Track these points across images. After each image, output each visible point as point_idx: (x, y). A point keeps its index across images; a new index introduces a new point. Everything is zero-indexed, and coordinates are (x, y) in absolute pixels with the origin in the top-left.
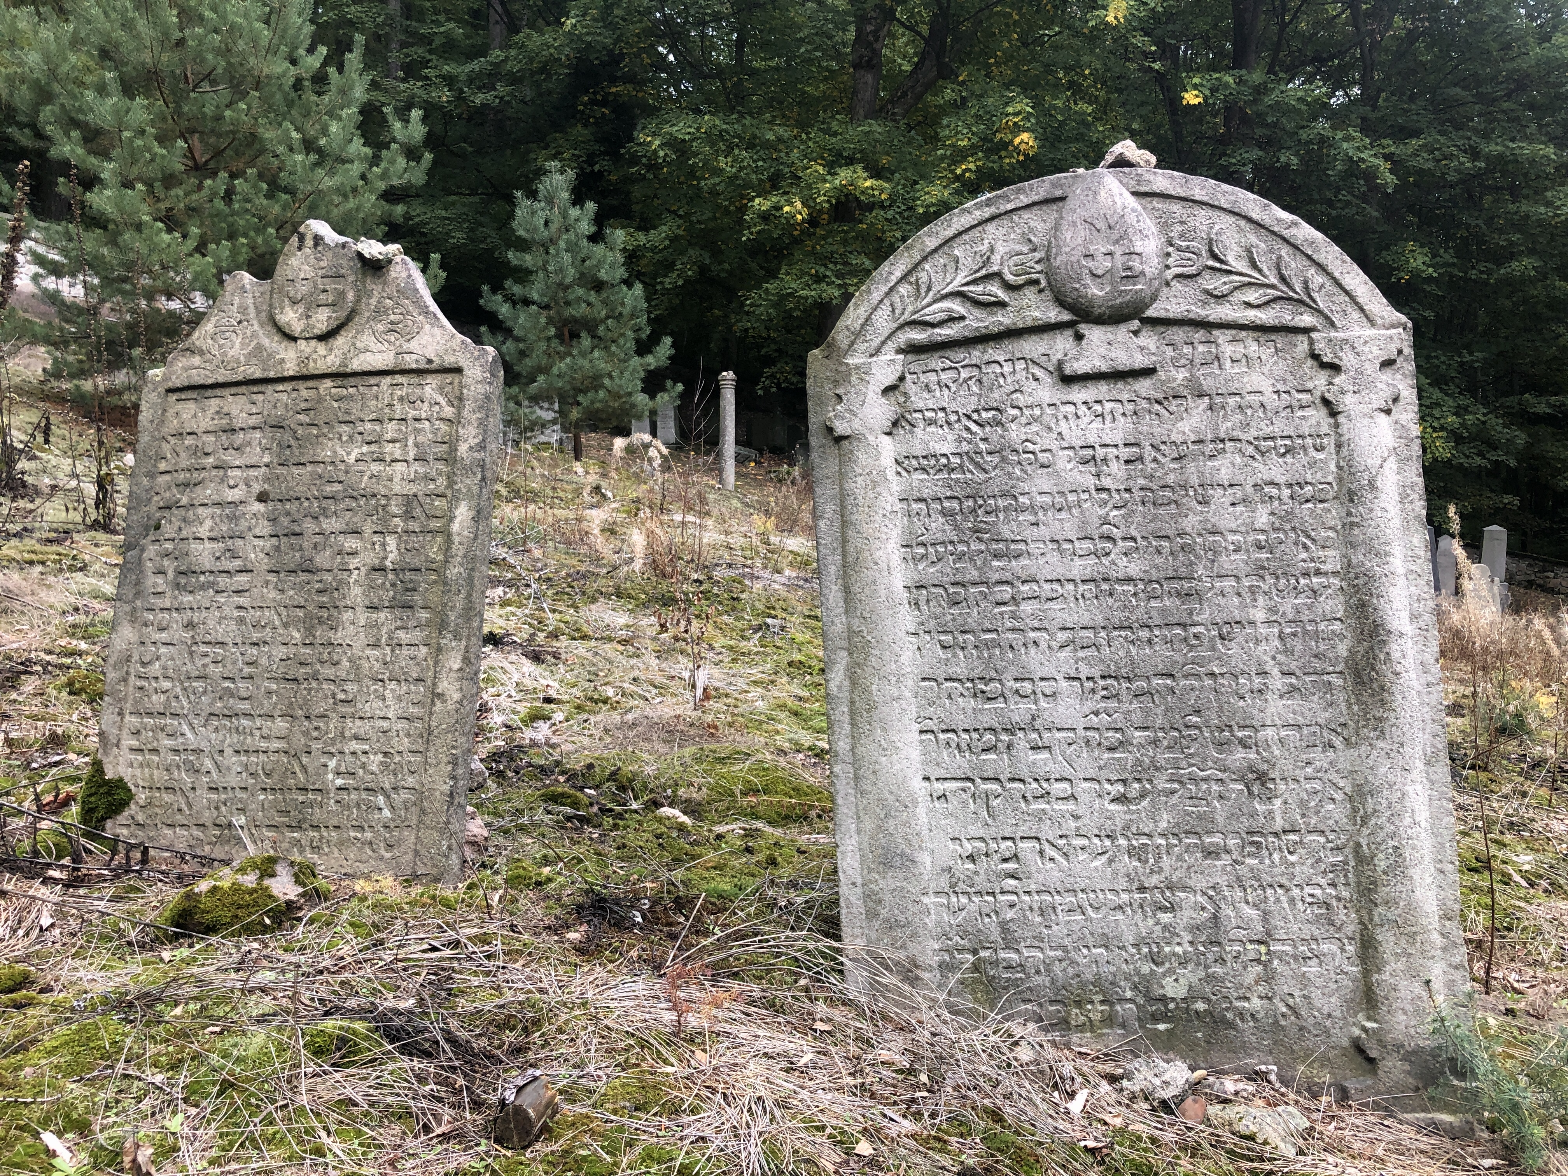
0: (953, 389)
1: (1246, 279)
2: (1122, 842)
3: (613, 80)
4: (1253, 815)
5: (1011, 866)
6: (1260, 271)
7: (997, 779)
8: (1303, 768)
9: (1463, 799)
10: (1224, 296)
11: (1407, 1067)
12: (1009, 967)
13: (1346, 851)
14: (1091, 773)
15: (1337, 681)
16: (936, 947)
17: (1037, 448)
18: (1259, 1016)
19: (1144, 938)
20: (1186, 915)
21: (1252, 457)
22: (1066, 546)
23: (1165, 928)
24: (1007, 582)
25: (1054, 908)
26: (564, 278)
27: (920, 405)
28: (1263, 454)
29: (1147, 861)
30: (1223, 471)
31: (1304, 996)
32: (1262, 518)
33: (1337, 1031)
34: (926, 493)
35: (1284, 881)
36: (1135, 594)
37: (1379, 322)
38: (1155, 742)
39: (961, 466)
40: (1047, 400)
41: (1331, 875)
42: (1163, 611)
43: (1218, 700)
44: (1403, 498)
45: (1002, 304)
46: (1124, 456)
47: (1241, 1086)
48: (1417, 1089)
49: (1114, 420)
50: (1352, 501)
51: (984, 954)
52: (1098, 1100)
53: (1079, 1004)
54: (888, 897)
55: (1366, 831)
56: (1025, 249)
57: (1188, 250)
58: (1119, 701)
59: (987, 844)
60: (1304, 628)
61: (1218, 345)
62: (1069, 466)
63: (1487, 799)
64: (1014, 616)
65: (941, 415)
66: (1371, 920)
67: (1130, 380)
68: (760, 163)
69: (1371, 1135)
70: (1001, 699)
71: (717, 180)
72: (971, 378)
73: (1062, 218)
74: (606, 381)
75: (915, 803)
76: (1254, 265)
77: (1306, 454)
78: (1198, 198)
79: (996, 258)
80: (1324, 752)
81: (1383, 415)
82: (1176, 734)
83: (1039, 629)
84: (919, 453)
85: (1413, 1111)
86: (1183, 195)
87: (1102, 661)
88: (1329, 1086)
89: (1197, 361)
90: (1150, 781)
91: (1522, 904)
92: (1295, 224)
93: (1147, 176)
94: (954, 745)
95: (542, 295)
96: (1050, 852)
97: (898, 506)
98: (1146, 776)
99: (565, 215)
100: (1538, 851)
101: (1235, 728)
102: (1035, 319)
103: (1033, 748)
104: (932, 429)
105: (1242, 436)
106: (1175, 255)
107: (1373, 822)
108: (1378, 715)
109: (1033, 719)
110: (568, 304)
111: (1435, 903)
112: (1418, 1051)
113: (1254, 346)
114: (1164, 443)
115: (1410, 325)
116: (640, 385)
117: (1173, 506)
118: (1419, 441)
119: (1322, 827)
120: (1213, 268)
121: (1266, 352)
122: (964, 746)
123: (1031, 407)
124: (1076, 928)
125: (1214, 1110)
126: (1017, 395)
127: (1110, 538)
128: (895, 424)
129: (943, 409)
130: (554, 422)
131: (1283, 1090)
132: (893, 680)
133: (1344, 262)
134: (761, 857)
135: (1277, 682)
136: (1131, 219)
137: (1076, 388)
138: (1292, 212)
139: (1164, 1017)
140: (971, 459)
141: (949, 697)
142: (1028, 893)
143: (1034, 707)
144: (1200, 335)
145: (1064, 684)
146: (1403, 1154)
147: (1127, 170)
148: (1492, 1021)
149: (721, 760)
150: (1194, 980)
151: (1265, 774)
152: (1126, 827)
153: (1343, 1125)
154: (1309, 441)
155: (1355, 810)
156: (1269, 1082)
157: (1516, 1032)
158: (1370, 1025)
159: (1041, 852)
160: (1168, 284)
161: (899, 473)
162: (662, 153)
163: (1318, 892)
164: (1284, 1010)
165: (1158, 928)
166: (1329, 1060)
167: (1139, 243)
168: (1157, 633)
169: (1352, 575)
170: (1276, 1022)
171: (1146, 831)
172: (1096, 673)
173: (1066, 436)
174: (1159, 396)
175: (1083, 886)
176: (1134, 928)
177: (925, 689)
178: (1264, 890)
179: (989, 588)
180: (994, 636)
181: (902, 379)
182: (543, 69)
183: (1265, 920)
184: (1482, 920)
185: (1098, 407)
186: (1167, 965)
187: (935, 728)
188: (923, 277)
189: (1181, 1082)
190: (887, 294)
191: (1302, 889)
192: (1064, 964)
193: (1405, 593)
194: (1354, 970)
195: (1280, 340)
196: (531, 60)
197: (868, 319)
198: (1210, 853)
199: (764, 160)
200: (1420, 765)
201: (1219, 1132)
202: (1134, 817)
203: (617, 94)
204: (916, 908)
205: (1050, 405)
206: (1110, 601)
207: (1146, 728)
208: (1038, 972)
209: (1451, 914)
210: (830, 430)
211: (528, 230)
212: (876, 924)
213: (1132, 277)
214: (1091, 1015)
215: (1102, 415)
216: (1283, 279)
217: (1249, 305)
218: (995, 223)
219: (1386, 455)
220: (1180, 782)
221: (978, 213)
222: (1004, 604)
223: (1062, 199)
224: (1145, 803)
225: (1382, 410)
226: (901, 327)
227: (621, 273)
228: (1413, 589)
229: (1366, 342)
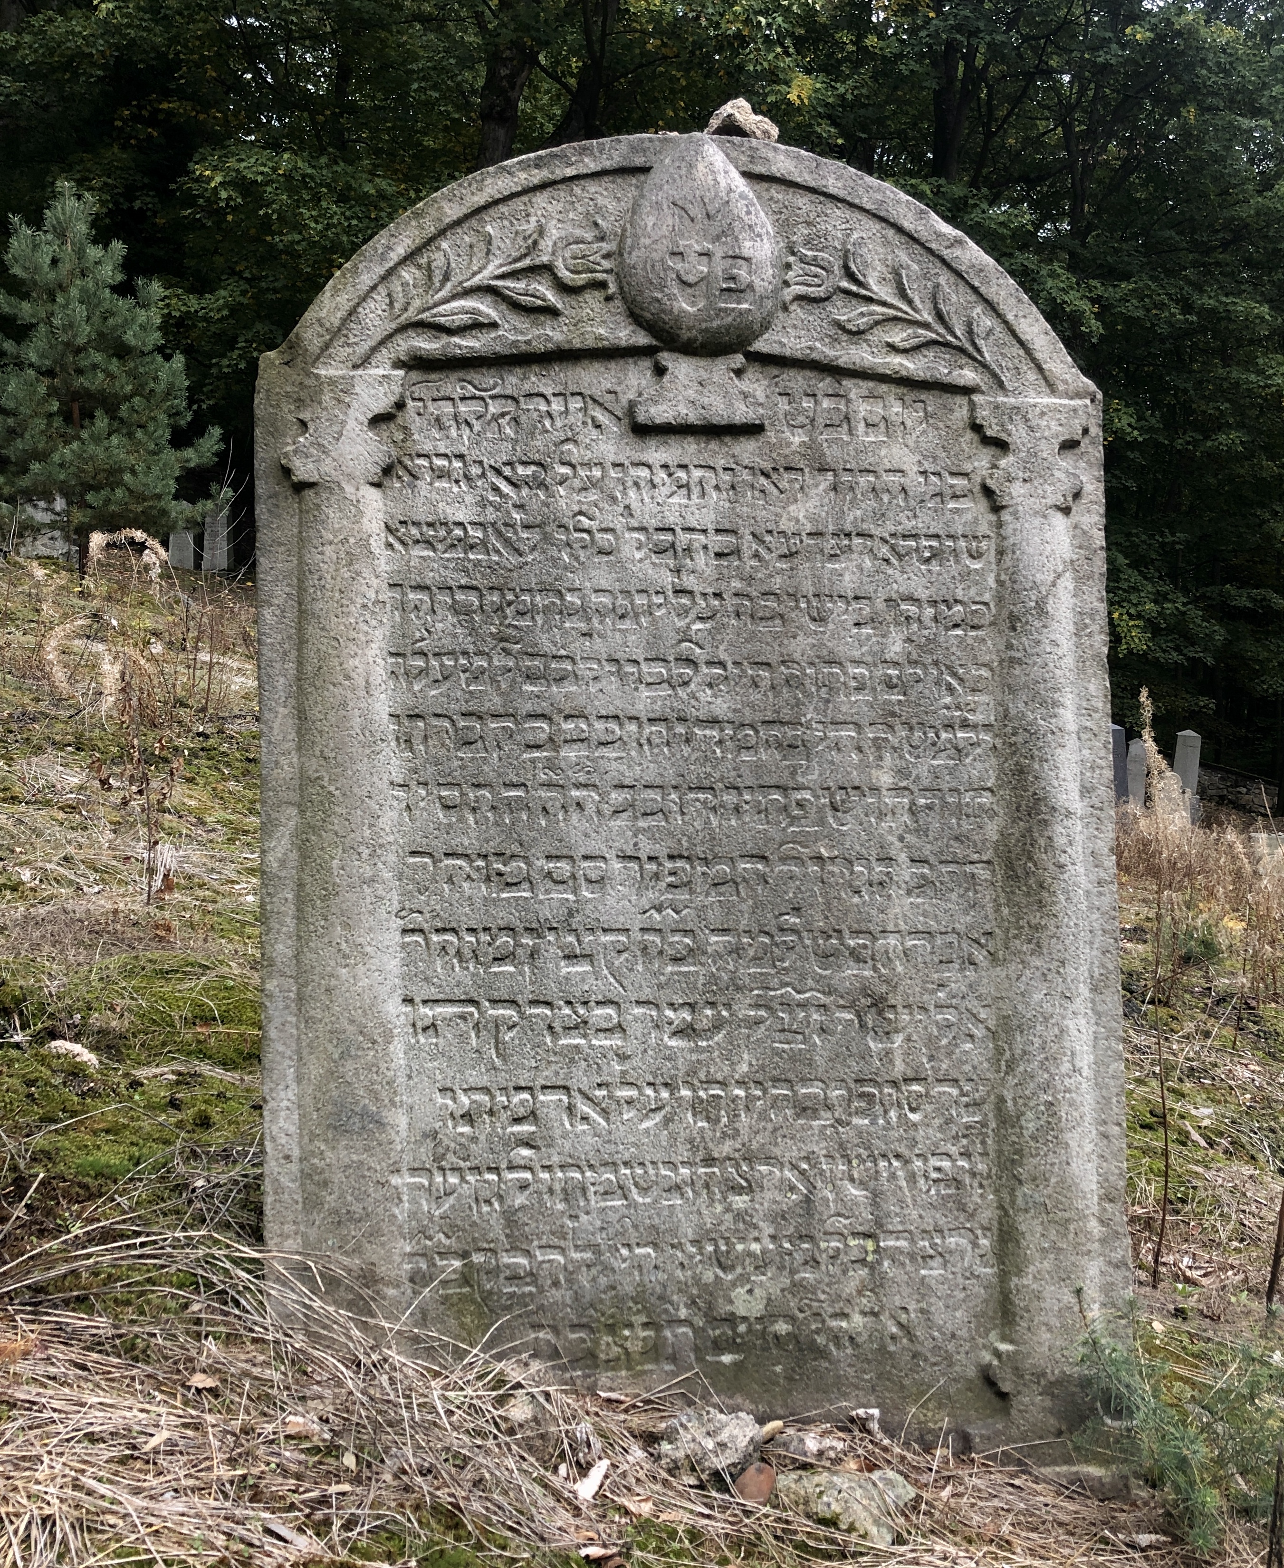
0: (477, 428)
1: (892, 312)
2: (685, 1093)
3: (166, 95)
4: (865, 1055)
5: (526, 1128)
6: (910, 302)
7: (514, 1002)
8: (933, 992)
9: (1139, 1040)
10: (860, 333)
11: (1048, 1403)
12: (514, 1278)
13: (986, 1107)
14: (647, 993)
15: (982, 873)
16: (408, 1249)
17: (594, 525)
18: (860, 1340)
19: (708, 1231)
20: (769, 1197)
21: (887, 561)
22: (630, 669)
23: (739, 1216)
24: (543, 716)
25: (584, 1190)
26: (75, 336)
27: (427, 447)
28: (900, 557)
29: (718, 1120)
30: (847, 577)
31: (922, 1311)
32: (896, 647)
33: (961, 1357)
34: (430, 577)
35: (902, 1150)
36: (720, 742)
37: (1061, 387)
38: (737, 951)
39: (484, 543)
40: (612, 458)
41: (965, 1141)
42: (757, 767)
43: (825, 895)
44: (1080, 630)
45: (552, 312)
46: (714, 547)
47: (827, 1442)
48: (1060, 1433)
49: (703, 495)
50: (1014, 629)
51: (478, 1258)
52: (624, 1475)
53: (612, 1329)
54: (338, 1177)
55: (1012, 1081)
56: (589, 236)
57: (815, 262)
58: (692, 892)
59: (493, 1097)
60: (942, 799)
61: (849, 401)
62: (638, 555)
63: (1167, 1039)
64: (551, 765)
65: (457, 464)
66: (1013, 1202)
67: (727, 439)
68: (354, 222)
69: (996, 1503)
70: (525, 885)
71: (297, 237)
72: (503, 415)
73: (642, 196)
74: (127, 477)
75: (388, 1037)
76: (902, 294)
77: (957, 562)
78: (832, 190)
79: (546, 244)
80: (962, 970)
81: (1059, 516)
82: (767, 940)
83: (586, 786)
84: (422, 518)
85: (1054, 1463)
86: (812, 184)
87: (670, 834)
88: (947, 1434)
89: (820, 421)
90: (728, 1006)
91: (1200, 1170)
92: (959, 242)
93: (764, 152)
94: (452, 951)
95: (42, 356)
96: (584, 1108)
97: (387, 595)
98: (724, 999)
99: (80, 254)
100: (1219, 1102)
101: (847, 933)
102: (599, 338)
103: (567, 957)
104: (444, 484)
105: (876, 531)
106: (797, 269)
107: (1021, 1069)
108: (1034, 922)
109: (570, 914)
110: (80, 372)
111: (1095, 1178)
112: (1063, 1381)
113: (897, 408)
114: (770, 532)
115: (1100, 396)
116: (173, 486)
117: (778, 621)
118: (1103, 554)
119: (954, 1074)
120: (847, 292)
121: (912, 416)
122: (467, 952)
123: (587, 465)
124: (613, 1217)
125: (787, 1480)
126: (569, 446)
127: (690, 661)
128: (387, 471)
129: (461, 457)
130: (53, 526)
131: (886, 1442)
132: (366, 852)
133: (1020, 301)
134: (189, 1114)
135: (906, 872)
136: (740, 208)
137: (652, 443)
138: (957, 226)
139: (731, 1345)
140: (500, 534)
141: (450, 880)
142: (548, 1168)
143: (571, 897)
144: (825, 384)
145: (617, 865)
146: (1035, 1530)
147: (736, 139)
148: (1158, 1326)
149: (164, 974)
150: (775, 1291)
151: (883, 998)
152: (692, 1072)
153: (961, 1489)
154: (962, 543)
155: (1000, 1051)
156: (869, 1432)
157: (1186, 1340)
158: (1004, 1347)
159: (570, 1109)
160: (785, 308)
161: (390, 546)
162: (224, 195)
163: (946, 1164)
164: (894, 1330)
165: (728, 1217)
166: (949, 1397)
167: (748, 244)
168: (747, 797)
169: (1009, 730)
170: (883, 1349)
171: (719, 1077)
172: (661, 850)
173: (637, 513)
174: (767, 466)
175: (627, 1156)
176: (694, 1217)
177: (415, 868)
178: (875, 1162)
179: (517, 723)
180: (520, 793)
181: (400, 405)
182: (67, 66)
183: (875, 1204)
184: (1152, 1190)
185: (682, 474)
186: (739, 1270)
187: (426, 926)
188: (439, 260)
189: (742, 1443)
190: (384, 278)
191: (926, 1160)
192: (594, 1271)
193: (1075, 757)
194: (988, 1271)
195: (932, 401)
196: (52, 52)
197: (353, 312)
198: (804, 1109)
199: (359, 219)
200: (1084, 990)
201: (789, 1515)
202: (703, 1057)
203: (170, 113)
204: (379, 1194)
205: (616, 465)
206: (686, 750)
207: (725, 931)
208: (556, 1284)
209: (1114, 1193)
210: (287, 472)
211: (25, 269)
212: (318, 1218)
213: (735, 292)
214: (628, 1344)
215: (687, 486)
216: (940, 317)
217: (892, 348)
218: (546, 194)
219: (1060, 568)
220: (768, 1008)
221: (523, 175)
222: (538, 747)
223: (645, 170)
224: (719, 1037)
225: (1058, 508)
226: (402, 329)
227: (156, 338)
228: (1086, 752)
229: (1043, 414)
